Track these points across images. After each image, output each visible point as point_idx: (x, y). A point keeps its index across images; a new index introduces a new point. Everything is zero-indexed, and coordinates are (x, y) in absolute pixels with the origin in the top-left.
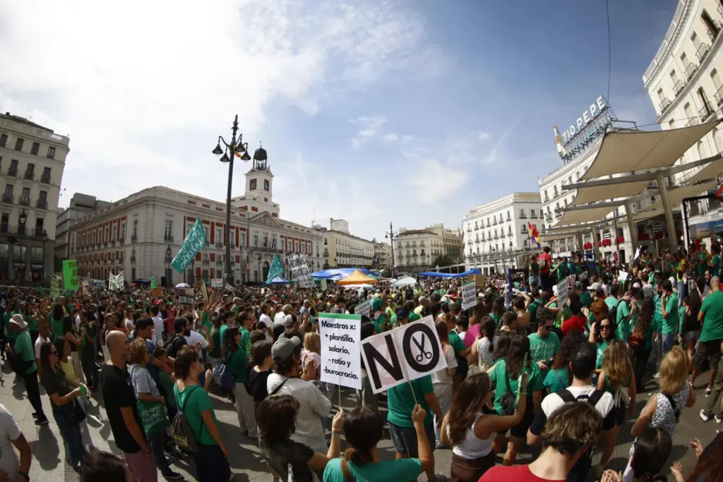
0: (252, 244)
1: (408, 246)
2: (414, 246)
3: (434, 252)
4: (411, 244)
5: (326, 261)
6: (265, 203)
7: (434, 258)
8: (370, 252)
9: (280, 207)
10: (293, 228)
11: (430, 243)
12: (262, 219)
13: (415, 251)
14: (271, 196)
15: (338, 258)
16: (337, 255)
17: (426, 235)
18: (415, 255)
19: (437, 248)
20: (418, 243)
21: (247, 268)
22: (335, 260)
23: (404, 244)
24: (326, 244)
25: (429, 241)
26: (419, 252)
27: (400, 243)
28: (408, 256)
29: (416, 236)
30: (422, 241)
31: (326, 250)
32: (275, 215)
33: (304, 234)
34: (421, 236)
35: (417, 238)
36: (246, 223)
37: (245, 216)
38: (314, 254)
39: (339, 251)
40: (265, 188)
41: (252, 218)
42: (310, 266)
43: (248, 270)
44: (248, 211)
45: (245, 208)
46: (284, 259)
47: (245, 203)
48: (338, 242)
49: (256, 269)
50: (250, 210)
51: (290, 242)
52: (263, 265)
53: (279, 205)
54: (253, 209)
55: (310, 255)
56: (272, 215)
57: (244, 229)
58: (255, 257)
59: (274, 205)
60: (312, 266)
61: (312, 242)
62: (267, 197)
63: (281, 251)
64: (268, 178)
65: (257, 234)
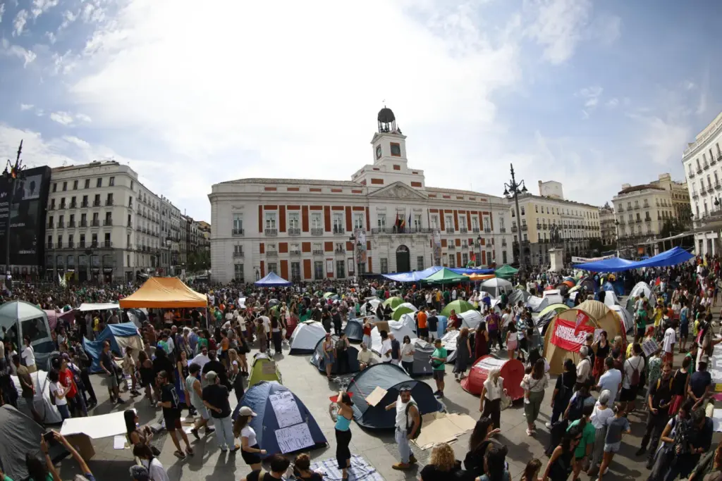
0: (374, 225)
1: (630, 209)
2: (637, 208)
3: (661, 215)
4: (633, 205)
5: (526, 235)
6: (396, 171)
7: (662, 224)
8: (593, 220)
9: (425, 174)
10: (453, 198)
11: (655, 202)
12: (392, 192)
13: (638, 215)
14: (406, 161)
15: (542, 232)
16: (539, 227)
17: (649, 191)
18: (639, 221)
19: (665, 209)
20: (641, 204)
21: (368, 256)
23: (625, 207)
24: (523, 213)
25: (654, 199)
26: (643, 217)
27: (620, 205)
28: (631, 223)
29: (638, 193)
30: (646, 200)
31: (524, 222)
32: (419, 184)
34: (644, 192)
35: (639, 196)
36: (365, 201)
37: (361, 192)
38: (497, 230)
39: (541, 222)
40: (393, 154)
41: (371, 193)
42: (489, 246)
43: (370, 258)
44: (367, 185)
45: (364, 182)
46: (438, 239)
47: (364, 176)
48: (539, 210)
49: (384, 257)
50: (369, 183)
51: (450, 217)
52: (397, 250)
53: (422, 171)
54: (374, 181)
55: (488, 231)
56: (410, 185)
57: (361, 209)
58: (381, 241)
59: (414, 173)
60: (493, 246)
61: (491, 213)
62: (398, 164)
63: (431, 230)
64: (396, 141)
65: (383, 212)
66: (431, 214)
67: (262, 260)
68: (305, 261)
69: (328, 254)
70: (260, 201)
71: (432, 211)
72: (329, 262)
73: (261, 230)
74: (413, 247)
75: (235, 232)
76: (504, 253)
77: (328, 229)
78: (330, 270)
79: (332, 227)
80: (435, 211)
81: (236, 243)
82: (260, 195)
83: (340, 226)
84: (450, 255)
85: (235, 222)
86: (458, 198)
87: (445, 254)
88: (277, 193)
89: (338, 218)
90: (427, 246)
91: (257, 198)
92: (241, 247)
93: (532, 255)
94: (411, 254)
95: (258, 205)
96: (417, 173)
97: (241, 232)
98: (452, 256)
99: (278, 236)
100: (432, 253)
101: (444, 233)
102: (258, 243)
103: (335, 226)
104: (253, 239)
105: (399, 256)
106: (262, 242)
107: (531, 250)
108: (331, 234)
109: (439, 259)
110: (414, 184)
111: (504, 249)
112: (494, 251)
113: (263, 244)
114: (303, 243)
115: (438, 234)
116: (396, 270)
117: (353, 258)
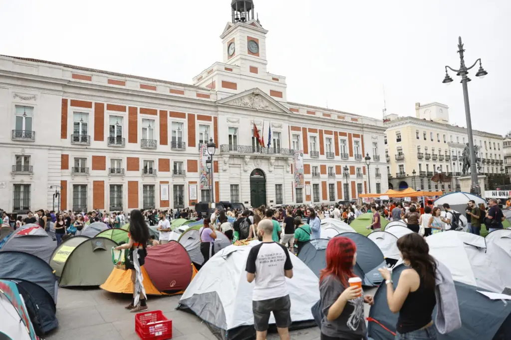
5: (401, 166)
6: (253, 74)
9: (287, 81)
12: (247, 101)
14: (265, 63)
16: (420, 157)
21: (215, 180)
24: (399, 140)
31: (400, 150)
32: (279, 94)
33: (343, 124)
36: (212, 109)
37: (208, 96)
39: (422, 151)
40: (250, 52)
41: (222, 99)
43: (217, 183)
44: (216, 89)
45: (213, 86)
46: (300, 163)
47: (212, 77)
48: (421, 136)
49: (234, 182)
50: (218, 86)
52: (252, 174)
53: (284, 78)
54: (225, 84)
55: (358, 157)
56: (269, 94)
57: (208, 118)
58: (232, 161)
59: (274, 79)
60: (364, 176)
61: (362, 136)
62: (255, 65)
63: (292, 152)
64: (254, 35)
65: (235, 125)
66: (292, 132)
67: (64, 179)
68: (130, 183)
69: (162, 176)
70: (65, 92)
71: (294, 128)
72: (164, 186)
73: (64, 135)
74: (270, 172)
75: (17, 133)
76: (378, 185)
77: (164, 141)
78: (165, 197)
79: (170, 140)
80: (298, 129)
81: (19, 151)
82: (66, 85)
83: (180, 139)
84: (314, 185)
85: (19, 119)
86: (324, 115)
87: (308, 183)
88: (92, 85)
89: (177, 128)
90: (288, 172)
91: (60, 88)
92: (27, 158)
94: (268, 180)
95: (61, 98)
96: (278, 80)
97: (29, 134)
98: (316, 186)
99: (92, 147)
100: (294, 181)
101: (307, 156)
102: (59, 154)
103: (174, 138)
104: (50, 148)
105: (253, 182)
106: (65, 153)
107: (409, 184)
108: (167, 148)
109: (301, 189)
110: (273, 93)
111: (378, 180)
112: (365, 183)
113: (67, 156)
114: (128, 158)
115: (300, 157)
116: (250, 199)
117: (196, 182)
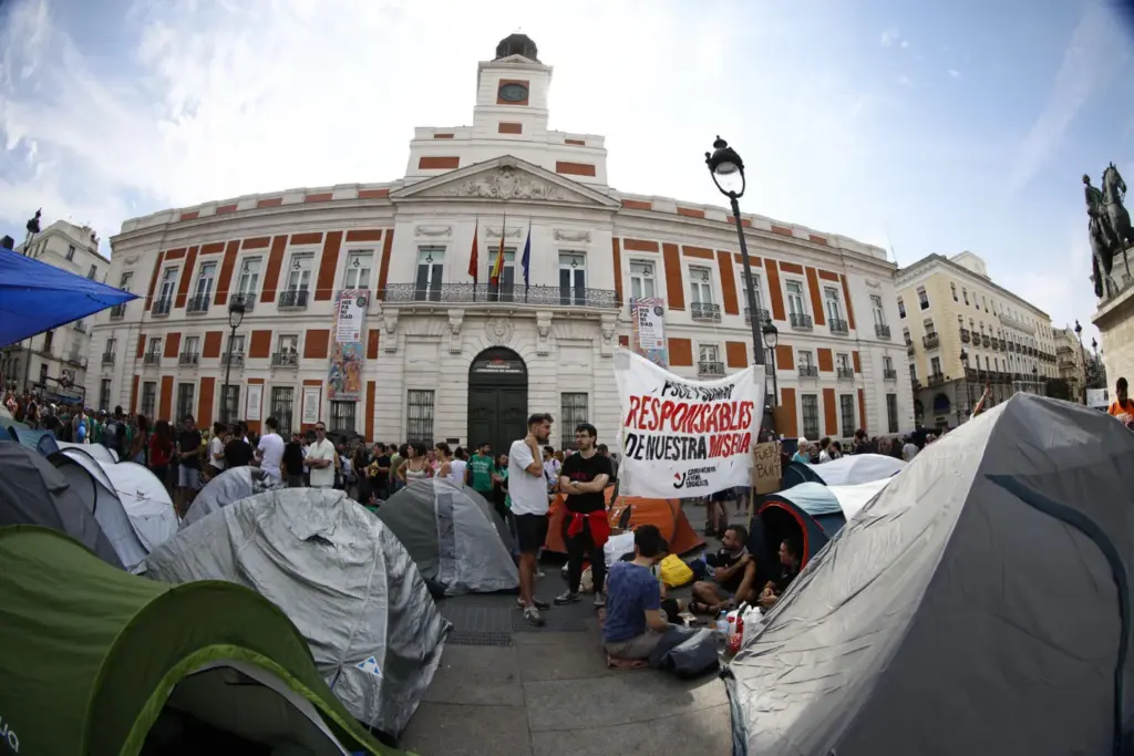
5: (935, 361)
8: (1047, 341)
15: (971, 351)
16: (965, 340)
21: (366, 378)
22: (964, 356)
24: (924, 305)
31: (929, 325)
32: (586, 171)
38: (865, 327)
40: (504, 98)
42: (845, 374)
43: (372, 386)
46: (653, 336)
48: (960, 295)
49: (423, 383)
51: (705, 272)
53: (602, 139)
55: (840, 328)
56: (553, 168)
59: (569, 139)
60: (856, 375)
61: (843, 278)
62: (515, 120)
65: (438, 241)
66: (626, 256)
69: (254, 366)
71: (634, 244)
74: (543, 354)
76: (891, 399)
78: (253, 414)
80: (645, 246)
90: (608, 357)
93: (954, 411)
94: (533, 379)
96: (581, 143)
101: (682, 317)
105: (478, 384)
107: (952, 400)
110: (567, 167)
111: (890, 387)
112: (861, 393)
115: (651, 317)
116: (465, 433)
117: (319, 383)
